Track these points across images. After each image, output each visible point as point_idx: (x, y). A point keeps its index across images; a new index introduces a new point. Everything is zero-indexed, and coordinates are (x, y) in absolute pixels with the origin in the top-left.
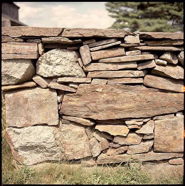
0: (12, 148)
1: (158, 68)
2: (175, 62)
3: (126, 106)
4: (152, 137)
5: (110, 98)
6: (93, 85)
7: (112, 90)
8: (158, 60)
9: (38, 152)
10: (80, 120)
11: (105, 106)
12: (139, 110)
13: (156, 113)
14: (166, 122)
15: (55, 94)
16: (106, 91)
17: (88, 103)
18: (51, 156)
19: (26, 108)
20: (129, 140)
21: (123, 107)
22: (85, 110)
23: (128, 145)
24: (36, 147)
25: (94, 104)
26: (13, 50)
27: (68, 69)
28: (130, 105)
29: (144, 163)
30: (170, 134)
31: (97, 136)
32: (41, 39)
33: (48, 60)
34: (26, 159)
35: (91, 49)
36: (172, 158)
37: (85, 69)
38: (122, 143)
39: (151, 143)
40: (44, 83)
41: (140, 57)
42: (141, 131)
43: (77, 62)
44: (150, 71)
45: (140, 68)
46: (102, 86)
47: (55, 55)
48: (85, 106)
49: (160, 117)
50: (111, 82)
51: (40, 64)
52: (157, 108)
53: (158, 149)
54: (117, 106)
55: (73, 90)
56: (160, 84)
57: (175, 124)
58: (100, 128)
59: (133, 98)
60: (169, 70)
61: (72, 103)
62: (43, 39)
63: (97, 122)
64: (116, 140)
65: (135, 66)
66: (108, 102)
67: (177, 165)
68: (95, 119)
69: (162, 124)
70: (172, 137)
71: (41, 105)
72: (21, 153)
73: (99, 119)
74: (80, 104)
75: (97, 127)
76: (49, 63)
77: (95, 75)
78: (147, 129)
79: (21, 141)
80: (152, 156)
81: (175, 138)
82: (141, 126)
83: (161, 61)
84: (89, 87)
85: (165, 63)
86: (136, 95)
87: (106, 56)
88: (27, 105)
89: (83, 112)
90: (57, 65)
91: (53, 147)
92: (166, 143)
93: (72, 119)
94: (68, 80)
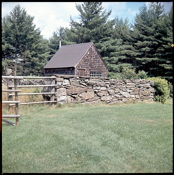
1: (82, 83)
3: (77, 91)
4: (82, 97)
8: (82, 81)
9: (63, 102)
10: (70, 94)
12: (79, 91)
15: (66, 89)
17: (71, 90)
19: (61, 92)
20: (78, 98)
22: (71, 92)
29: (81, 102)
31: (72, 98)
35: (71, 79)
40: (63, 87)
43: (69, 82)
44: (80, 84)
46: (73, 87)
47: (66, 80)
49: (82, 93)
50: (75, 86)
51: (63, 82)
55: (69, 88)
56: (82, 86)
58: (73, 96)
61: (68, 91)
63: (72, 94)
64: (76, 98)
66: (75, 90)
72: (59, 102)
76: (65, 82)
77: (72, 85)
78: (81, 95)
84: (71, 87)
86: (79, 88)
87: (74, 81)
92: (84, 98)
93: (68, 94)
94: (68, 86)
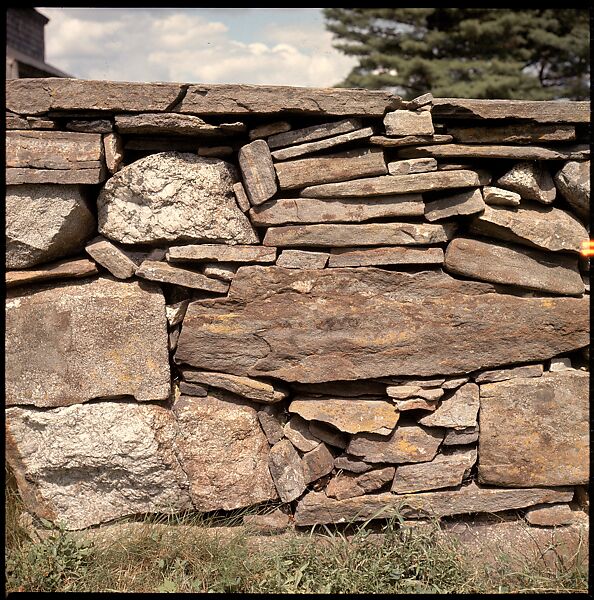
0: (19, 473)
1: (491, 215)
2: (548, 196)
3: (390, 337)
4: (474, 437)
5: (335, 311)
6: (281, 271)
7: (343, 285)
8: (494, 190)
9: (104, 487)
10: (239, 383)
11: (321, 338)
12: (432, 351)
13: (486, 359)
14: (518, 390)
15: (159, 299)
16: (323, 289)
17: (267, 328)
18: (146, 499)
19: (64, 346)
20: (401, 449)
21: (377, 342)
22: (257, 352)
23: (396, 465)
24: (98, 470)
25: (285, 333)
26: (22, 157)
27: (200, 219)
28: (403, 336)
29: (447, 520)
30: (529, 428)
31: (296, 437)
32: (113, 121)
33: (137, 188)
34: (64, 509)
35: (276, 154)
36: (538, 506)
37: (256, 218)
38: (378, 458)
39: (468, 458)
40: (123, 263)
41: (433, 180)
42: (438, 418)
43: (231, 194)
44: (467, 227)
45: (434, 215)
46: (310, 275)
47: (157, 172)
48: (257, 337)
49: (497, 375)
50: (341, 261)
51: (109, 202)
52: (490, 345)
53: (493, 478)
54: (359, 339)
55: (219, 287)
56: (499, 268)
57: (546, 395)
58: (305, 409)
59: (412, 313)
60: (528, 223)
61: (214, 329)
62: (121, 120)
63: (296, 391)
64: (355, 447)
65: (417, 207)
66: (330, 324)
67: (552, 527)
68: (290, 378)
69: (506, 395)
70: (535, 439)
71: (112, 335)
72: (48, 490)
73: (302, 381)
74: (238, 330)
75: (295, 407)
76: (140, 199)
77: (288, 236)
78: (456, 413)
79: (47, 452)
80: (473, 498)
81: (547, 440)
82: (438, 402)
83: (502, 193)
84: (270, 277)
85: (516, 198)
86: (420, 301)
87: (323, 174)
88: (67, 336)
89: (251, 356)
90: (166, 203)
91: (152, 470)
92: (518, 457)
93: (213, 379)
94: (201, 252)
